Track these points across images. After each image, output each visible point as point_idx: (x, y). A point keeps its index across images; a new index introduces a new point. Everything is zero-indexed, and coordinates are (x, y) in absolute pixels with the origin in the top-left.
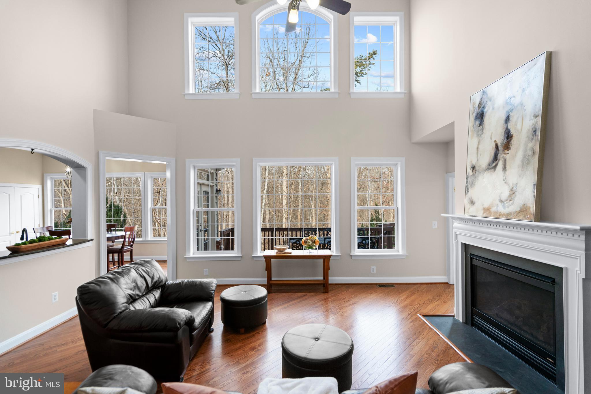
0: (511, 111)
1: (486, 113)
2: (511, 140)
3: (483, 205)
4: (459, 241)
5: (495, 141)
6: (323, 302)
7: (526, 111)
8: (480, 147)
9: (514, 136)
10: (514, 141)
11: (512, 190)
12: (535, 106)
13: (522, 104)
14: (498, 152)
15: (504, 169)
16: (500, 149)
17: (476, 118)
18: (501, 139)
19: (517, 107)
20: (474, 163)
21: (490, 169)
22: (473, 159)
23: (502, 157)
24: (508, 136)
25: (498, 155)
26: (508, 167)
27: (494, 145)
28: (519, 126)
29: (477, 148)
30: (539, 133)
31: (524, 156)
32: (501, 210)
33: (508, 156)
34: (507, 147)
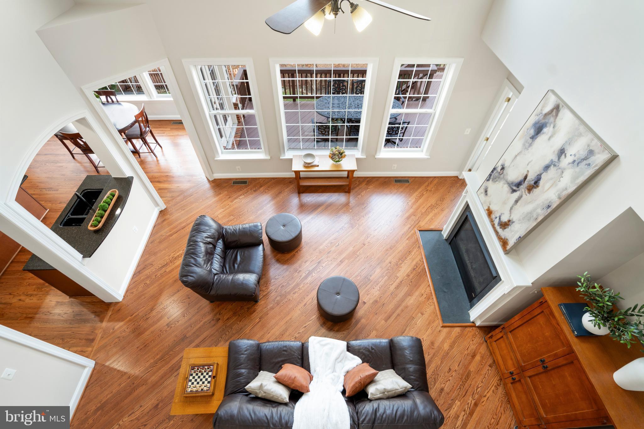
0: (554, 165)
1: (543, 133)
2: (535, 188)
3: (490, 204)
4: (467, 197)
5: (528, 171)
6: (345, 209)
7: (559, 183)
8: (518, 157)
9: (539, 188)
10: (536, 191)
11: (509, 221)
12: (566, 189)
13: (563, 172)
14: (523, 182)
15: (517, 201)
16: (526, 182)
17: (535, 124)
18: (531, 177)
19: (559, 168)
20: (506, 165)
21: (511, 187)
22: (507, 160)
23: (522, 192)
24: (536, 183)
25: (521, 185)
26: (519, 204)
27: (526, 173)
28: (547, 186)
29: (516, 156)
30: (549, 210)
31: (531, 213)
32: (496, 222)
33: (524, 196)
34: (530, 189)
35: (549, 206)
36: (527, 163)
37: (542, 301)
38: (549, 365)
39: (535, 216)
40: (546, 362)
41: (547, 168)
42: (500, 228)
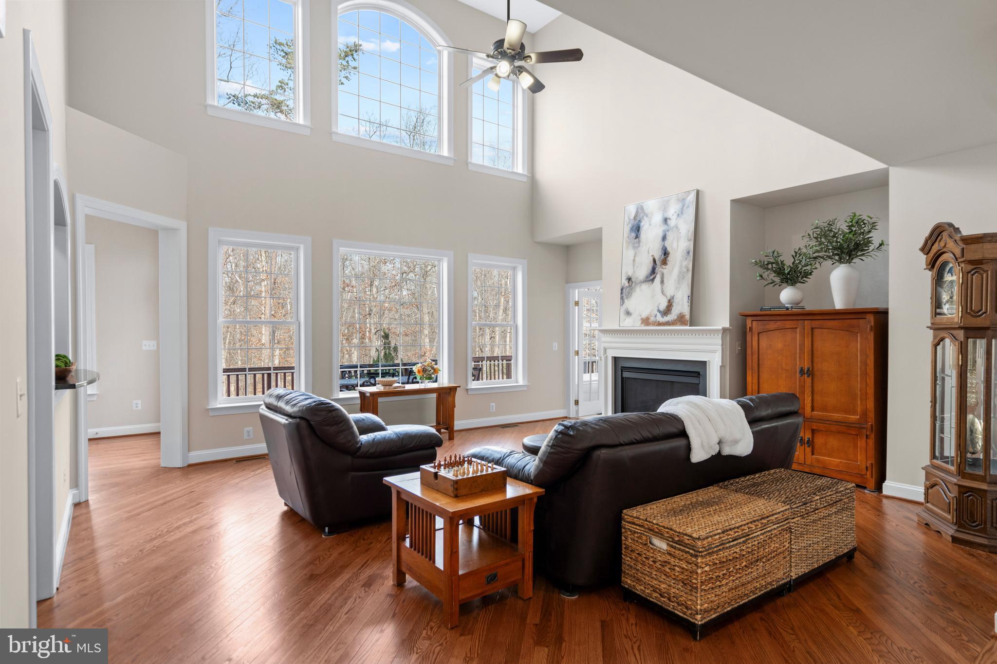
0: (667, 231)
1: (642, 227)
2: (667, 257)
3: (641, 315)
4: (609, 354)
5: (653, 255)
7: (681, 234)
8: (636, 259)
9: (670, 253)
10: (670, 259)
11: (669, 301)
12: (689, 231)
13: (677, 227)
14: (655, 266)
15: (662, 282)
16: (657, 263)
17: (632, 229)
18: (658, 255)
19: (673, 228)
20: (630, 274)
21: (648, 281)
22: (628, 271)
23: (660, 271)
24: (666, 253)
25: (655, 269)
26: (665, 281)
27: (652, 259)
28: (675, 245)
29: (634, 260)
30: (691, 254)
31: (680, 272)
32: (660, 318)
33: (665, 271)
34: (664, 262)
35: (688, 253)
36: (647, 252)
37: (750, 327)
38: (806, 365)
39: (685, 270)
40: (803, 366)
41: (664, 238)
42: (667, 316)
